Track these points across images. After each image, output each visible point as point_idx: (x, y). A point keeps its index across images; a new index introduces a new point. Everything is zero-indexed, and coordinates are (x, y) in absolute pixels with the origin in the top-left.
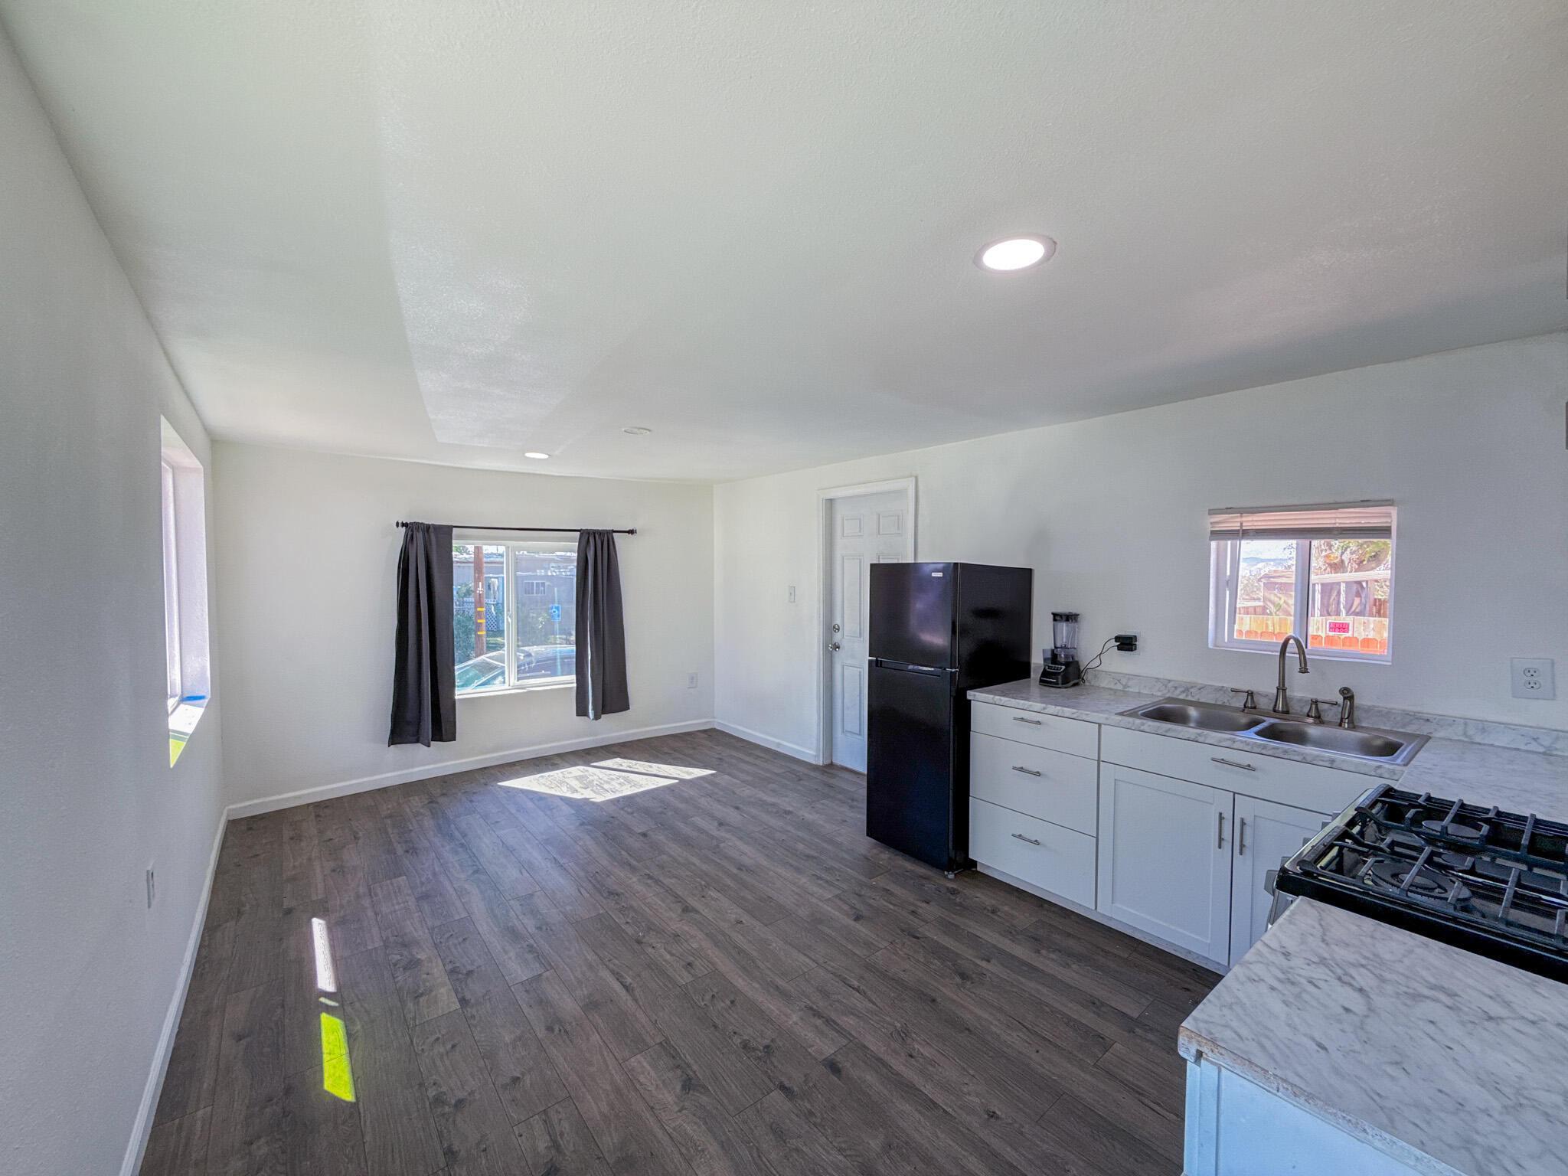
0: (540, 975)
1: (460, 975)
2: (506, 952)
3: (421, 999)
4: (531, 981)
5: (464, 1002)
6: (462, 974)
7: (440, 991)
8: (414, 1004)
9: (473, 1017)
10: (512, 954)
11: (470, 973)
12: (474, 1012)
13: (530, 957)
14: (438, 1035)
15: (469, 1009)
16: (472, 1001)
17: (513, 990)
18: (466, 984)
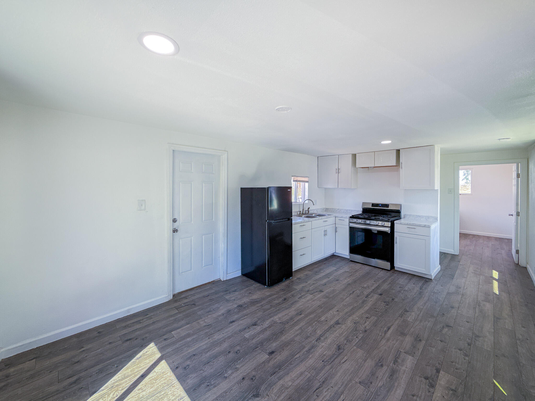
0: (405, 353)
1: (431, 381)
2: (405, 371)
3: (454, 388)
4: (410, 354)
5: (438, 371)
6: (429, 381)
7: (444, 384)
8: (458, 389)
9: (439, 364)
10: (404, 368)
11: (426, 378)
12: (437, 365)
13: (399, 361)
14: (455, 370)
15: (438, 367)
16: (435, 368)
17: (418, 357)
18: (431, 376)
